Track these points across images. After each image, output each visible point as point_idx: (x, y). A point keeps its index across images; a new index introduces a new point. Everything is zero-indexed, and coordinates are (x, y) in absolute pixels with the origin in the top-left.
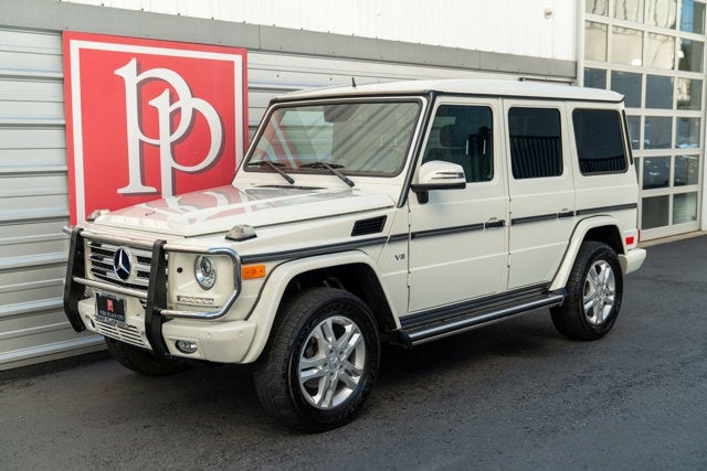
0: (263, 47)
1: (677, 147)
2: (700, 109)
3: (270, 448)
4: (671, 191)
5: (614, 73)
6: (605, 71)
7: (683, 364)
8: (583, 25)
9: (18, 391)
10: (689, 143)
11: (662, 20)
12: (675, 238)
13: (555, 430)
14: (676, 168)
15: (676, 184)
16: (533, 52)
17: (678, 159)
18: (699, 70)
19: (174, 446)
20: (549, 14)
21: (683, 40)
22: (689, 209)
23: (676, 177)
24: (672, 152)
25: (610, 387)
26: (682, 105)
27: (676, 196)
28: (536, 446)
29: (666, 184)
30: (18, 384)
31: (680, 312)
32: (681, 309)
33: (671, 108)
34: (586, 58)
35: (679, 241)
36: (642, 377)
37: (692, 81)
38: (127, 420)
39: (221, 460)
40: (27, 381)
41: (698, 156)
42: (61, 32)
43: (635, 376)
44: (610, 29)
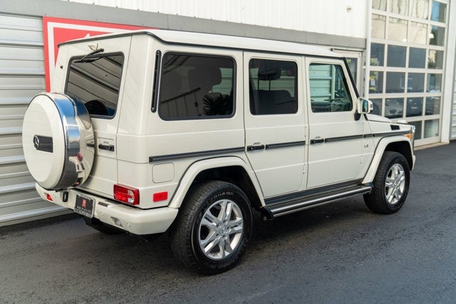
0: (170, 28)
1: (427, 91)
2: (442, 68)
3: (164, 278)
4: (423, 118)
5: (389, 46)
6: (384, 45)
7: (426, 226)
8: (370, 16)
9: (14, 239)
10: (434, 89)
11: (420, 15)
12: (425, 147)
13: (343, 269)
14: (427, 105)
15: (427, 114)
16: (340, 33)
17: (428, 99)
18: (442, 45)
19: (104, 276)
20: (349, 9)
21: (433, 26)
22: (434, 129)
23: (426, 110)
24: (424, 95)
25: (380, 241)
26: (431, 66)
27: (426, 121)
28: (330, 279)
29: (420, 114)
30: (16, 234)
31: (427, 193)
32: (427, 191)
33: (424, 67)
34: (372, 37)
35: (428, 149)
36: (400, 234)
37: (437, 51)
38: (79, 258)
39: (132, 286)
40: (21, 233)
41: (440, 97)
42: (42, 17)
43: (396, 233)
44: (388, 19)
